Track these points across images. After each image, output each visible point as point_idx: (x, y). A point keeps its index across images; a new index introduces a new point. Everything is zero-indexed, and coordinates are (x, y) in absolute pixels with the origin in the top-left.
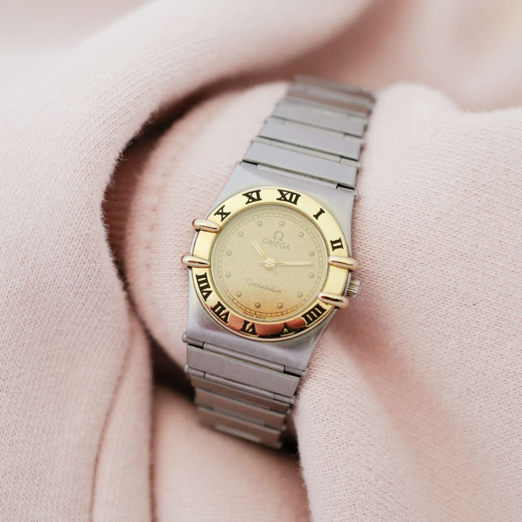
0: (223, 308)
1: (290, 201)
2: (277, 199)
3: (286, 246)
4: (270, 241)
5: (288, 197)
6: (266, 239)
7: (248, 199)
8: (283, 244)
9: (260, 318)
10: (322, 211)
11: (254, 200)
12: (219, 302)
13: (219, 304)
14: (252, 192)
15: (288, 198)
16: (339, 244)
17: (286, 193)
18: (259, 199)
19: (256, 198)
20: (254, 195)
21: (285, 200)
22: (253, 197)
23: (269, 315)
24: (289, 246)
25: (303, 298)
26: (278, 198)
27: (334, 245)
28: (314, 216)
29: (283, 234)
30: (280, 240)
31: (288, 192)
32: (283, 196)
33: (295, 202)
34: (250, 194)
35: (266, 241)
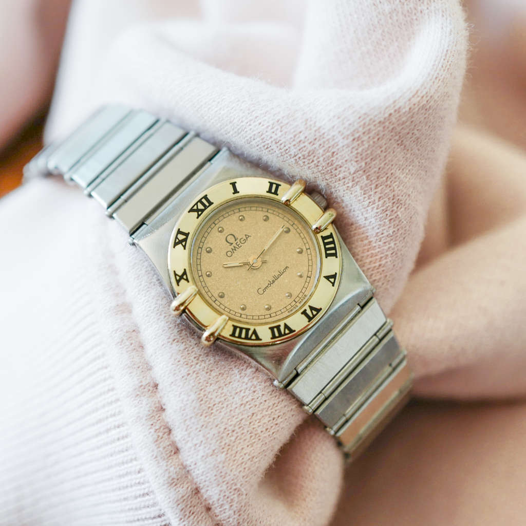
0: (278, 327)
1: (206, 207)
2: (198, 218)
3: (245, 238)
4: (231, 250)
5: (201, 207)
6: (227, 252)
7: (180, 245)
8: (242, 240)
9: (302, 300)
10: (234, 184)
11: (185, 240)
12: (270, 328)
13: (272, 329)
14: (176, 238)
15: (203, 208)
16: (274, 186)
17: (196, 206)
18: (187, 235)
19: (184, 237)
20: (181, 237)
21: (202, 211)
22: (181, 239)
23: (304, 289)
24: (246, 235)
25: (305, 249)
26: (197, 216)
27: (273, 191)
28: (234, 193)
29: (231, 235)
30: (236, 240)
31: (196, 204)
32: (197, 210)
33: (211, 203)
34: (177, 241)
35: (229, 254)
